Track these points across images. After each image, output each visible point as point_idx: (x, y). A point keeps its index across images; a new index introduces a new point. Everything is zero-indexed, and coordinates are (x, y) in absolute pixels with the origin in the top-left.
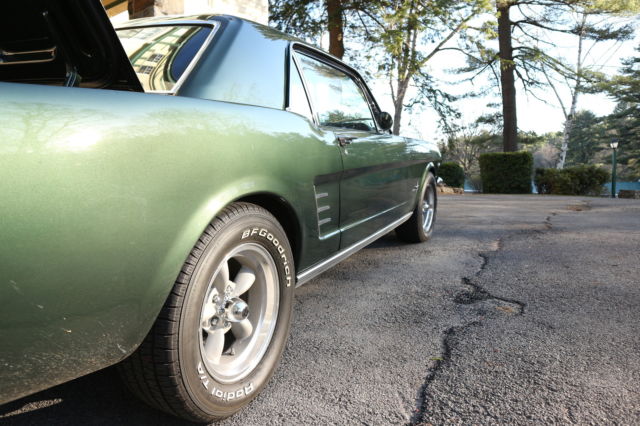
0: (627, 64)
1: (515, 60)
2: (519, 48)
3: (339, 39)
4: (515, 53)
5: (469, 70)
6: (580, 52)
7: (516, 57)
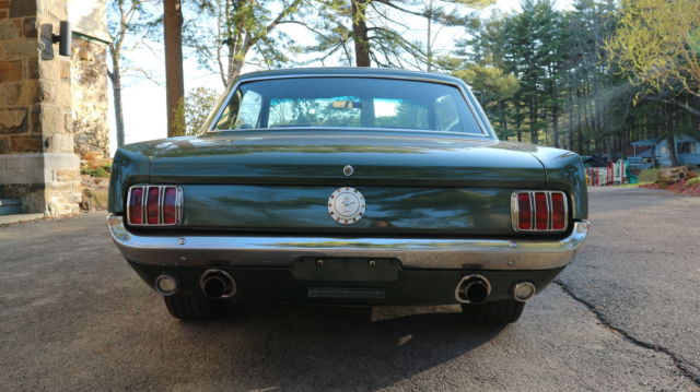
0: (460, 46)
1: (370, 41)
2: (375, 29)
3: (177, 7)
4: (370, 34)
5: (320, 49)
6: (429, 35)
7: (372, 38)
